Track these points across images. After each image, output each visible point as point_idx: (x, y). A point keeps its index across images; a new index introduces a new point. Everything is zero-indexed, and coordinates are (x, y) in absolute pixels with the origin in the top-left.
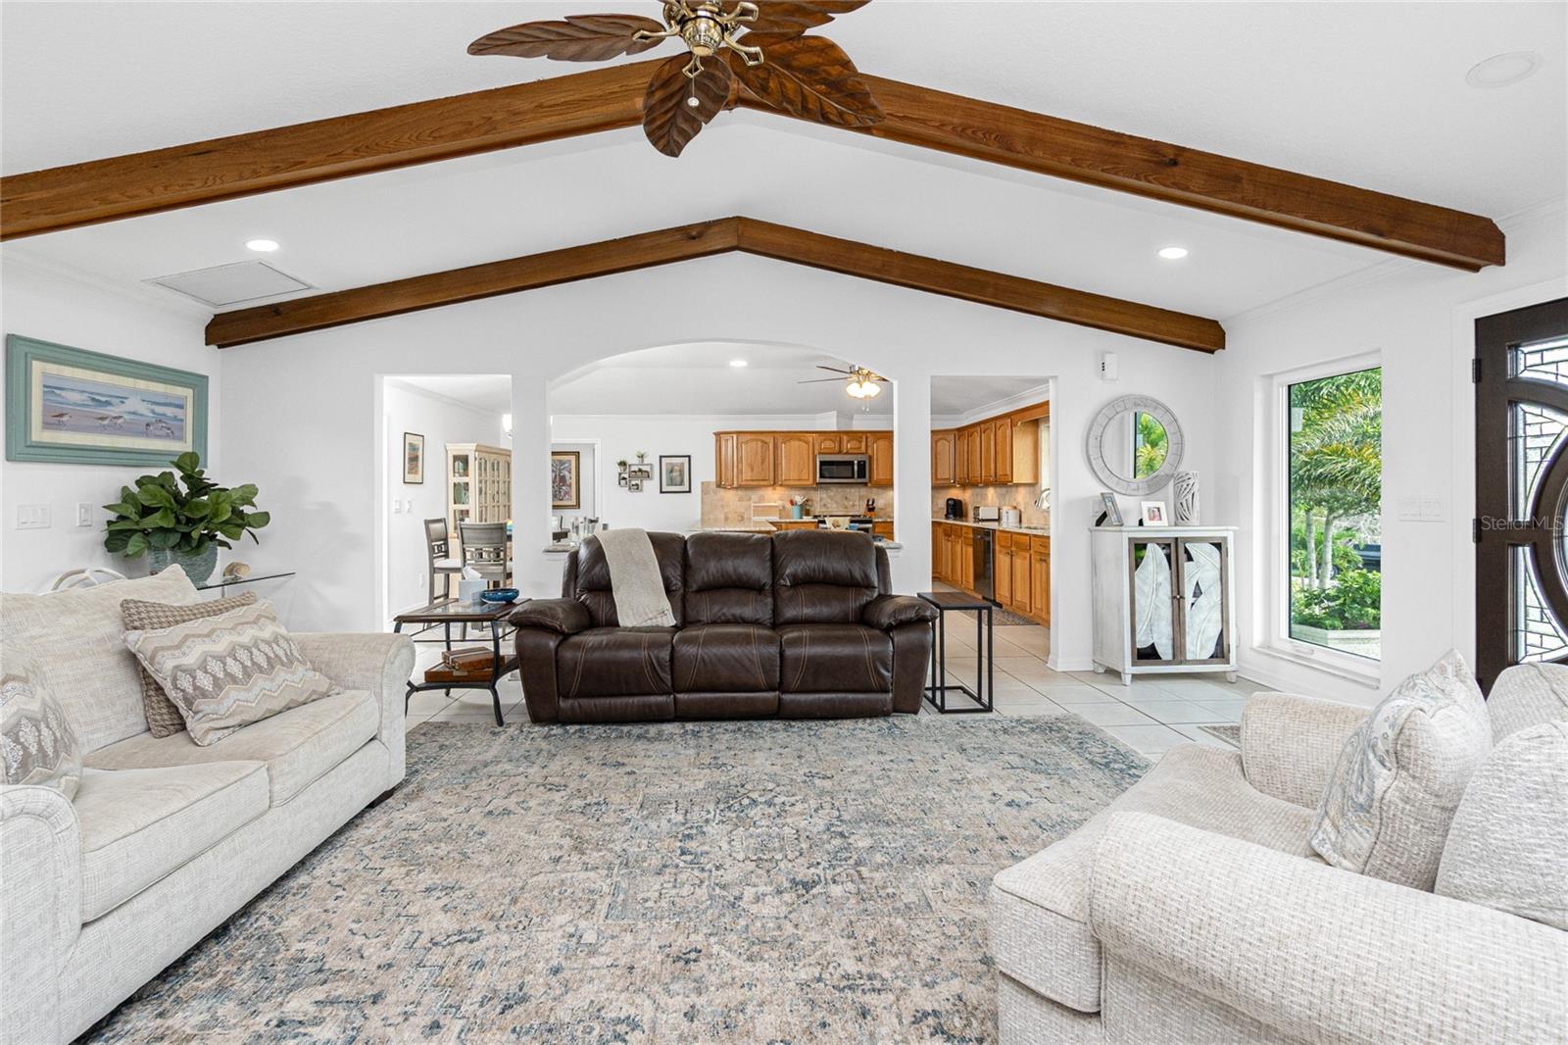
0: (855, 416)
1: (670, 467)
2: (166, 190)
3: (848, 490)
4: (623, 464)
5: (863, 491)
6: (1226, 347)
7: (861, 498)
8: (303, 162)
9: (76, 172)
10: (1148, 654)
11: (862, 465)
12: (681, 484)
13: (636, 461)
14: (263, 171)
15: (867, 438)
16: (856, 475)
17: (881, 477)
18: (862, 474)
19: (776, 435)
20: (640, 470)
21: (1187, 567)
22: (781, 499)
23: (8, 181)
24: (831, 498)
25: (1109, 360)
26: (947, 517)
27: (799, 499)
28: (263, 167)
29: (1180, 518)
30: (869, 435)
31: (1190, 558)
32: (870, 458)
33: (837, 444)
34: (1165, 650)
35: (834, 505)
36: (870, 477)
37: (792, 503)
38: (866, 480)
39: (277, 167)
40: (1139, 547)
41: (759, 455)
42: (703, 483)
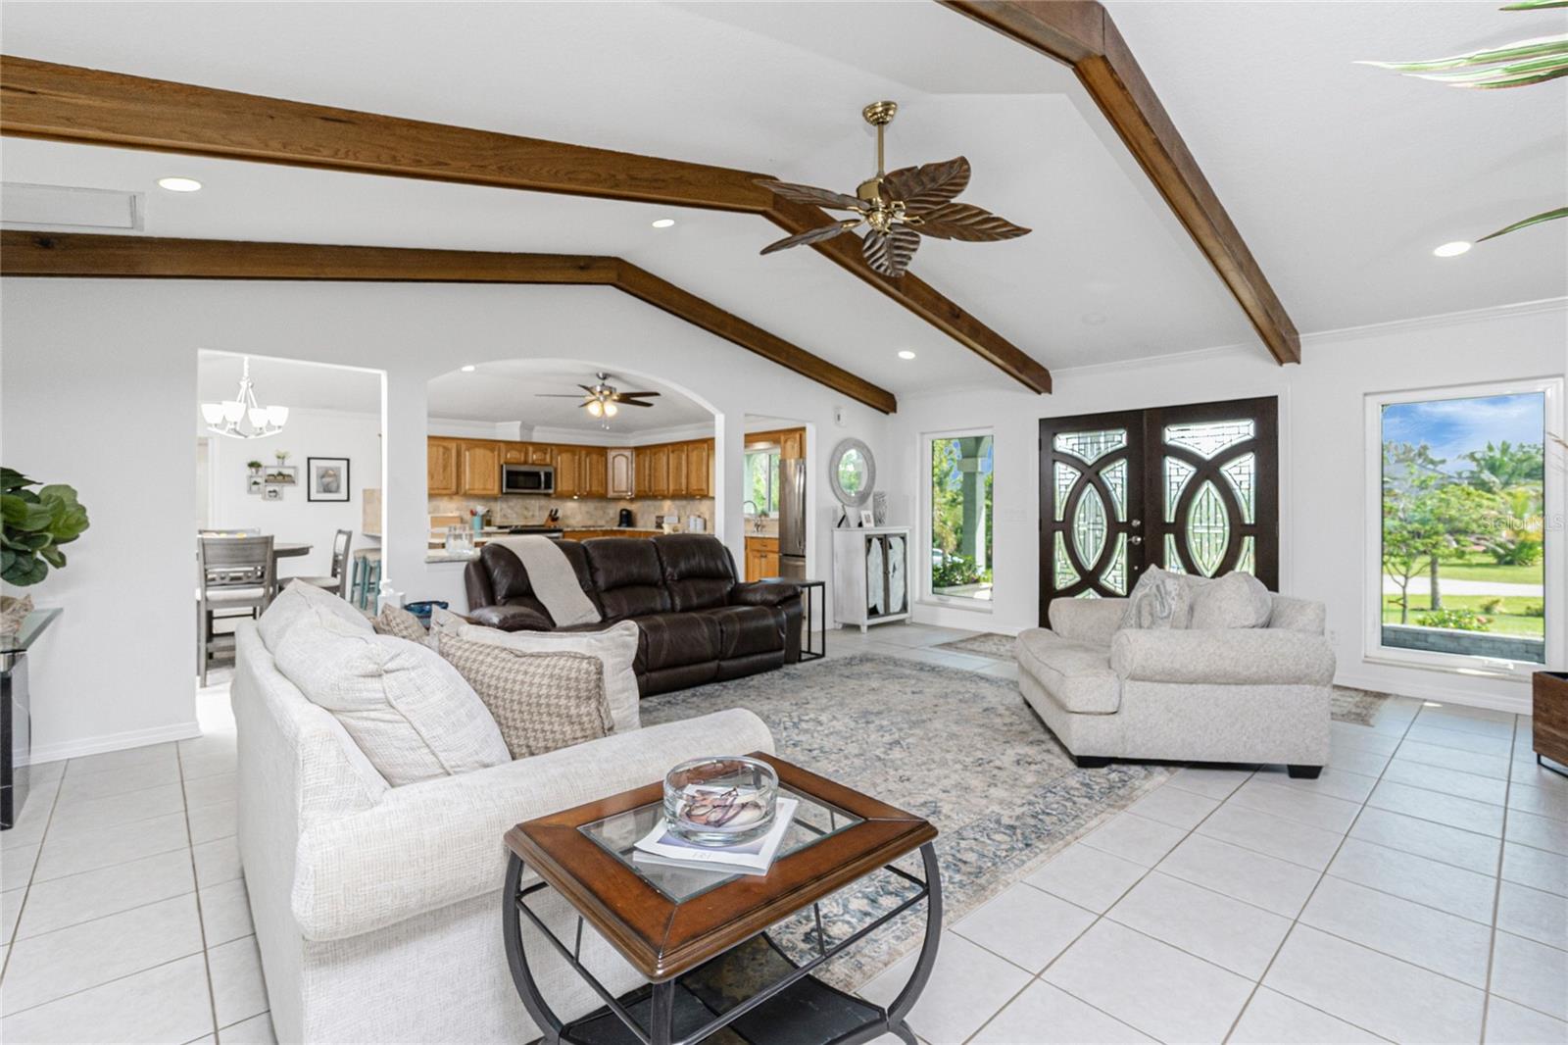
0: (537, 428)
1: (321, 473)
2: (285, 148)
3: (528, 501)
4: (254, 465)
5: (543, 502)
6: (898, 410)
7: (541, 508)
8: (446, 164)
9: (152, 87)
10: (873, 612)
11: (548, 475)
12: (337, 490)
13: (275, 462)
14: (403, 161)
15: (552, 451)
16: (543, 486)
17: (565, 489)
18: (548, 486)
19: (459, 442)
20: (280, 474)
21: (890, 552)
22: (458, 509)
23: (8, 61)
24: (510, 507)
25: (843, 414)
26: (620, 525)
27: (481, 509)
28: (403, 156)
29: (878, 521)
30: (553, 447)
31: (891, 547)
32: (556, 470)
33: (523, 455)
34: (881, 609)
35: (514, 515)
36: (556, 489)
37: (473, 513)
38: (551, 491)
39: (420, 161)
40: (869, 541)
41: (441, 461)
42: (365, 491)
